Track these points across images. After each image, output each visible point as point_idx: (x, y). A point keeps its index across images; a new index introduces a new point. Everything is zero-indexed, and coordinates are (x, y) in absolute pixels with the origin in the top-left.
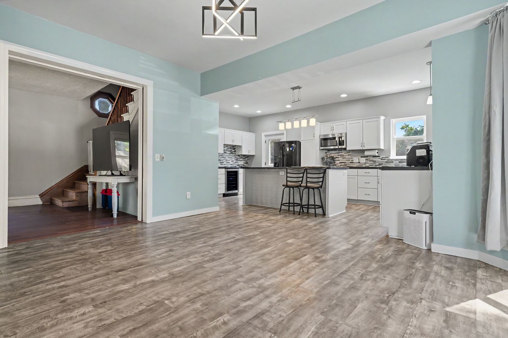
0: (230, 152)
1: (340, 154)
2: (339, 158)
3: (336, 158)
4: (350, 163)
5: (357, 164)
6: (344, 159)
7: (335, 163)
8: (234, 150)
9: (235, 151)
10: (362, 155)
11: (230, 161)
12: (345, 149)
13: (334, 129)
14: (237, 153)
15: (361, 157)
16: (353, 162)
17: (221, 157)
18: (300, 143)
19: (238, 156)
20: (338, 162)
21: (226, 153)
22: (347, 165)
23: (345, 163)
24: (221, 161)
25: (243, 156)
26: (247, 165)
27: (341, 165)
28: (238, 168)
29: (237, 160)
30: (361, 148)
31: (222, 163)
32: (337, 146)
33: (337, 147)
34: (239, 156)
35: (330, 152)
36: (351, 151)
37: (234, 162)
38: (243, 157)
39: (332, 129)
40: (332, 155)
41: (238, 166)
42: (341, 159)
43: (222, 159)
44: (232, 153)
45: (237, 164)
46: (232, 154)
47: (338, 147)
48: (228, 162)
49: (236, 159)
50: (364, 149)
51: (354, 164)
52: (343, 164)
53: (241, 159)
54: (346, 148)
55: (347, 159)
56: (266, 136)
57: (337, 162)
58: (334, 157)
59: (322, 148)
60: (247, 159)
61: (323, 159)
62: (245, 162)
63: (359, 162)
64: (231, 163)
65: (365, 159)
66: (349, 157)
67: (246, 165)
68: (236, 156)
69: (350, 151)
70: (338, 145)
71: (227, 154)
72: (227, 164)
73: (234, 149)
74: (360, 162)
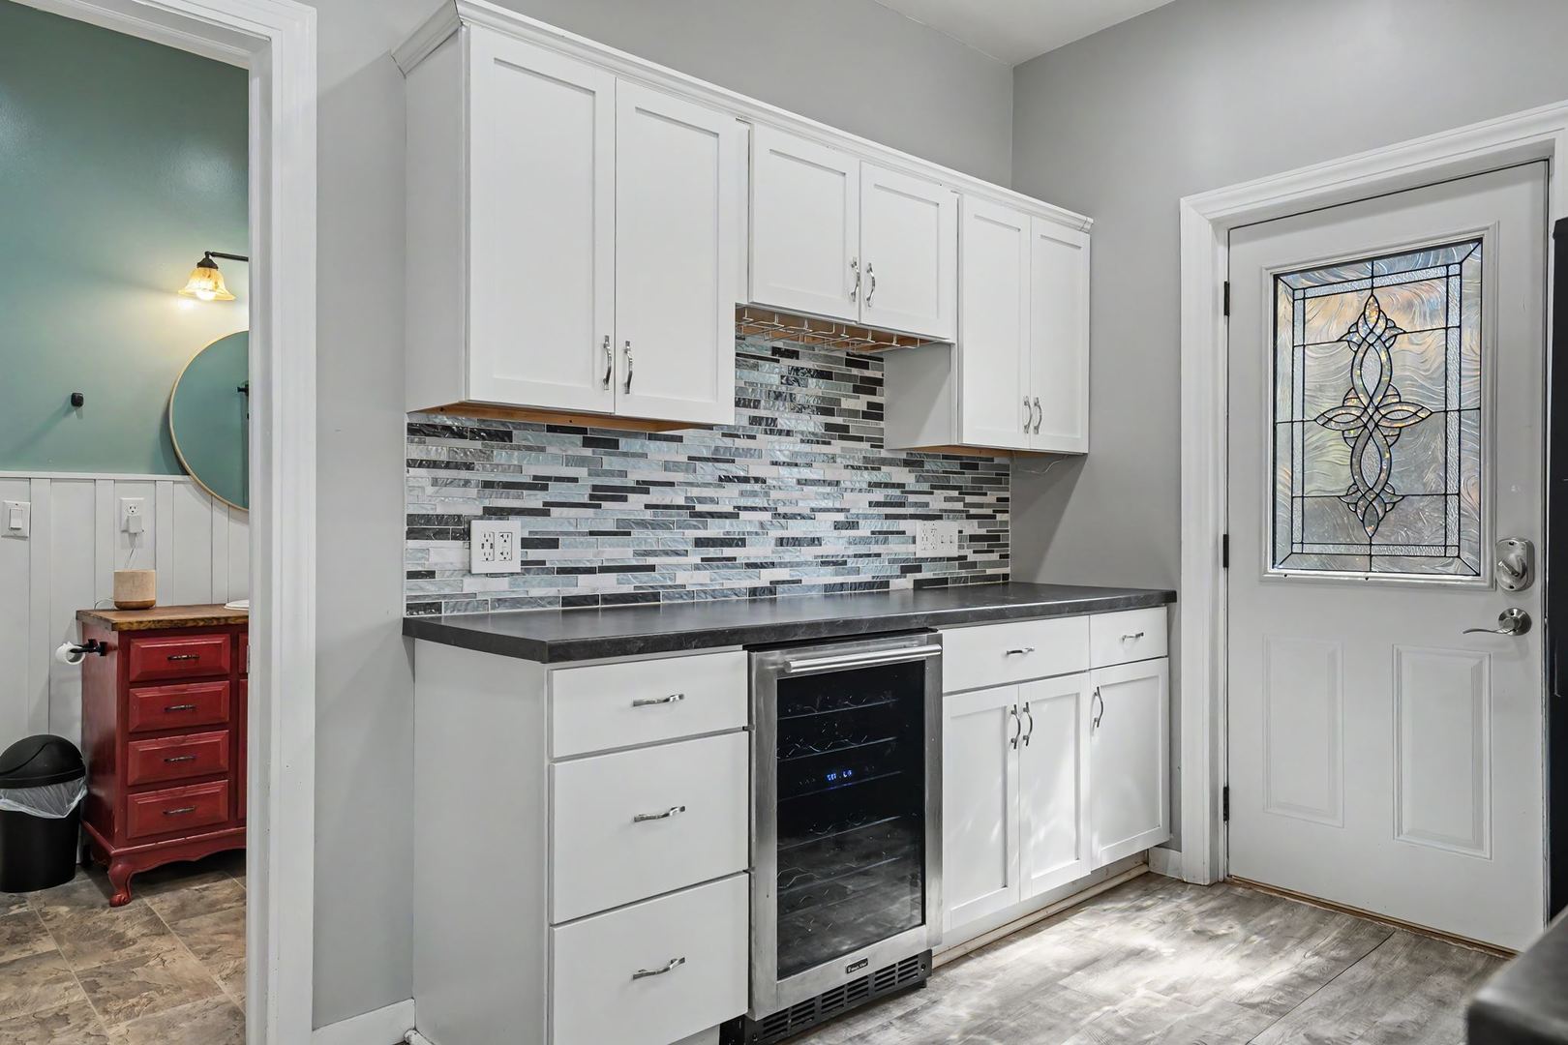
0: (813, 423)
8: (860, 403)
9: (876, 413)
11: (822, 526)
14: (898, 434)
17: (708, 472)
19: (907, 463)
21: (770, 426)
24: (715, 529)
26: (995, 557)
28: (926, 628)
29: (894, 505)
31: (728, 552)
34: (913, 461)
37: (864, 530)
38: (954, 480)
41: (905, 570)
43: (728, 497)
44: (842, 432)
45: (897, 548)
46: (837, 446)
48: (796, 529)
49: (879, 495)
53: (937, 502)
56: (1232, 230)
60: (991, 498)
62: (973, 528)
64: (835, 545)
67: (988, 562)
68: (888, 461)
71: (783, 448)
72: (790, 554)
73: (870, 386)
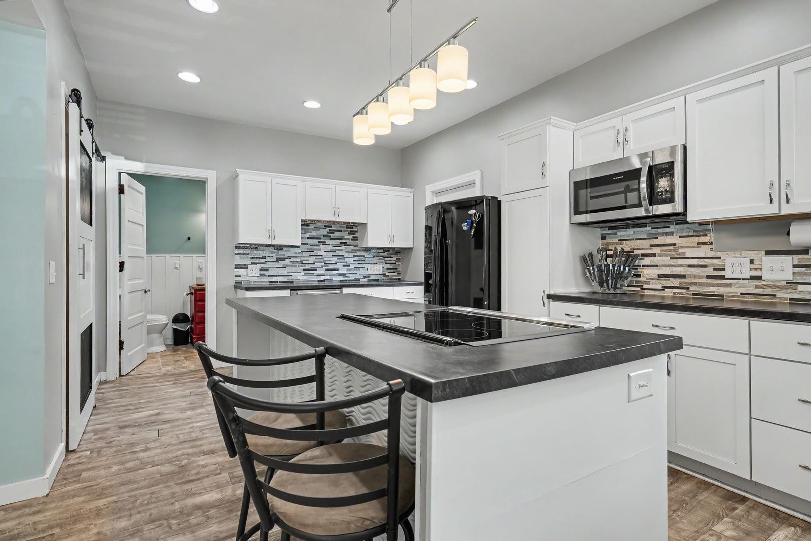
0: (336, 242)
1: (661, 240)
2: (654, 255)
3: (644, 256)
4: (709, 277)
5: (744, 286)
6: (680, 262)
7: (639, 276)
8: (351, 237)
9: (355, 239)
10: (776, 243)
11: (339, 266)
12: (680, 218)
13: (631, 136)
14: (363, 244)
15: (768, 253)
16: (723, 277)
18: (499, 203)
20: (654, 272)
21: (324, 244)
22: (692, 288)
23: (684, 276)
24: (308, 267)
25: (382, 251)
26: (396, 274)
27: (664, 287)
29: (362, 261)
30: (771, 210)
31: (312, 272)
32: (640, 205)
33: (641, 212)
34: (367, 250)
35: (621, 234)
36: (710, 227)
37: (352, 267)
38: (381, 254)
39: (622, 139)
40: (627, 246)
41: (365, 277)
42: (666, 260)
43: (312, 260)
44: (345, 244)
45: (362, 271)
46: (343, 247)
47: (647, 210)
48: (331, 267)
49: (356, 259)
50: (787, 210)
51: (730, 285)
52: (676, 282)
53: (375, 260)
54: (685, 213)
55: (694, 262)
56: (437, 193)
57: (647, 273)
58: (636, 252)
59: (582, 218)
60: (395, 259)
61: (587, 261)
62: (388, 266)
63: (753, 278)
64: (343, 270)
65: (788, 261)
66: (703, 251)
67: (394, 275)
68: (359, 251)
69: (703, 227)
70: (645, 203)
71: (328, 248)
72: (329, 273)
73: (354, 233)
74: (759, 278)
